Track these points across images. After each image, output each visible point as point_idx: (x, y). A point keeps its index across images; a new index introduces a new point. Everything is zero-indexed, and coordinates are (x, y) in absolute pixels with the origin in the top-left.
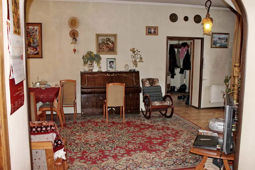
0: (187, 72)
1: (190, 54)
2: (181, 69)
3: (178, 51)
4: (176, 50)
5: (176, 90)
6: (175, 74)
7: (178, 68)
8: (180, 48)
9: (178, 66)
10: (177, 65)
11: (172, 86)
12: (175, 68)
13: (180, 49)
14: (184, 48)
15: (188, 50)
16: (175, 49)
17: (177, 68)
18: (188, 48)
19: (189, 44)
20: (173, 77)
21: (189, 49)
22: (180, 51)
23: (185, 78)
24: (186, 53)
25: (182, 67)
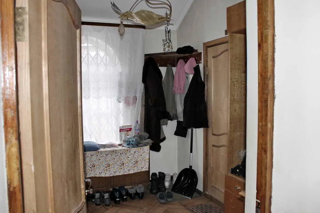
0: (199, 133)
1: (203, 79)
2: (179, 123)
3: (169, 72)
4: (163, 70)
5: (167, 184)
6: (162, 137)
7: (171, 120)
8: (174, 66)
9: (171, 114)
10: (168, 113)
11: (154, 174)
12: (162, 121)
13: (174, 69)
14: (186, 62)
15: (197, 69)
16: (160, 68)
17: (169, 121)
18: (198, 61)
19: (199, 51)
20: (156, 147)
21: (201, 66)
22: (174, 74)
23: (191, 152)
24: (191, 77)
25: (181, 119)
